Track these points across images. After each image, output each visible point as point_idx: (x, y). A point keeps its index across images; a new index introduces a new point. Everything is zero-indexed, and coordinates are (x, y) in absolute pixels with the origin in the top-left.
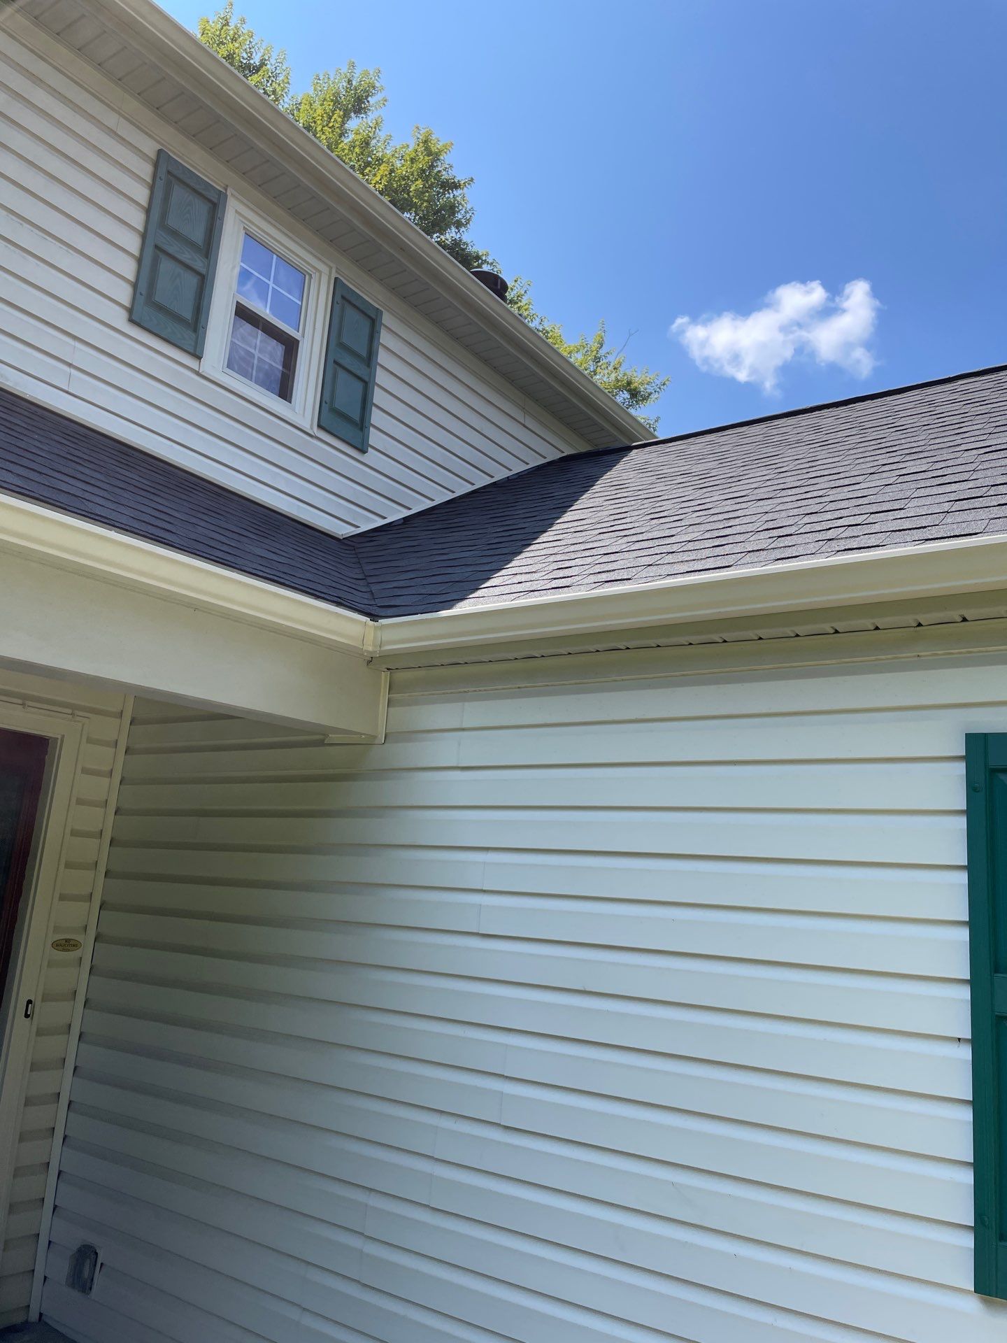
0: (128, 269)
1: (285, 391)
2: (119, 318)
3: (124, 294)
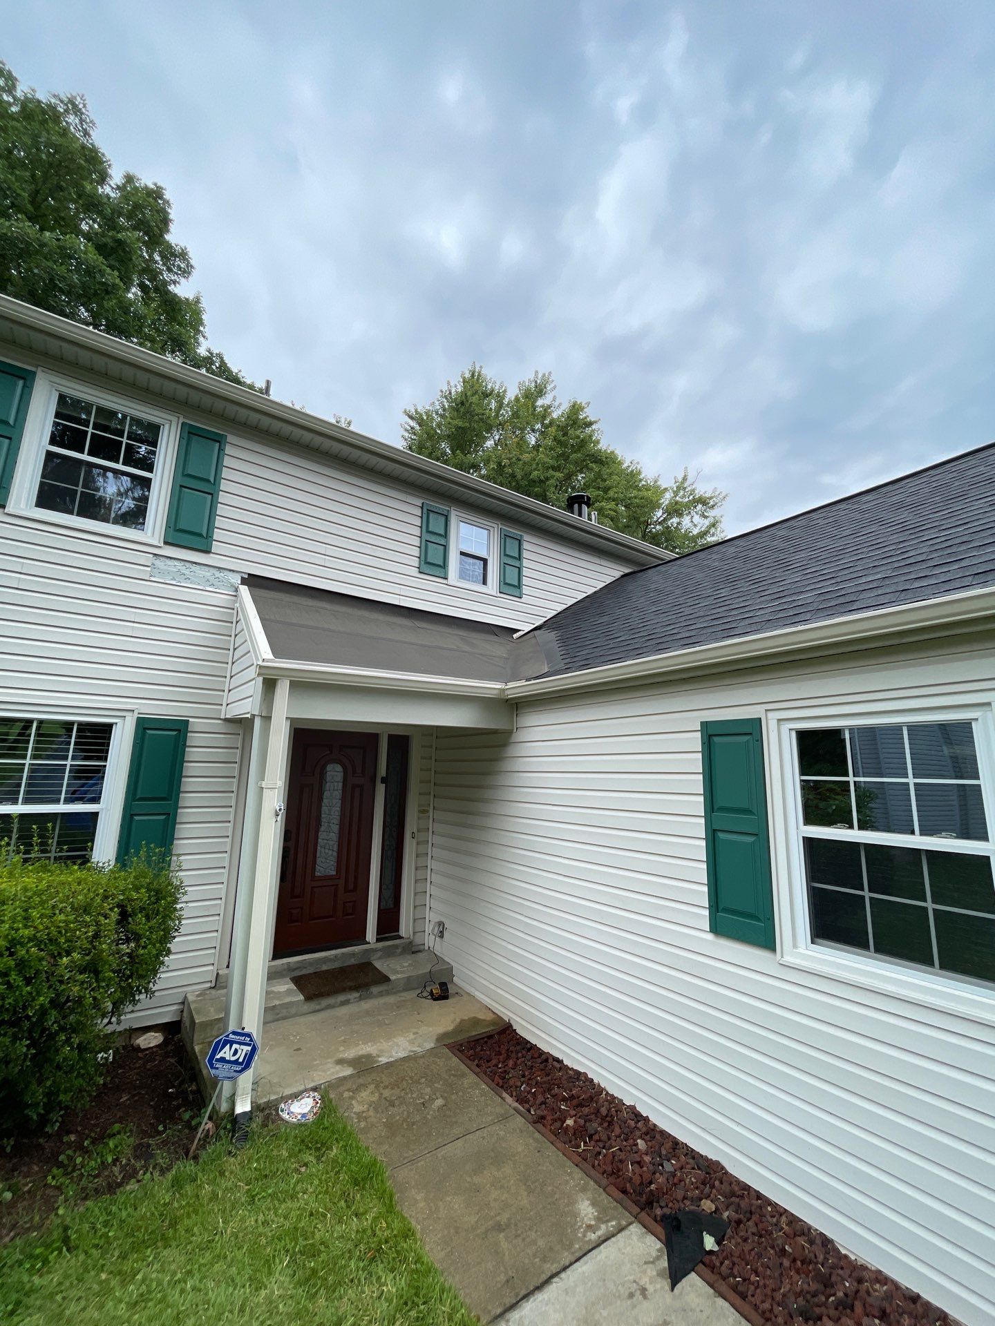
0: (416, 552)
1: (485, 582)
2: (415, 572)
3: (416, 562)
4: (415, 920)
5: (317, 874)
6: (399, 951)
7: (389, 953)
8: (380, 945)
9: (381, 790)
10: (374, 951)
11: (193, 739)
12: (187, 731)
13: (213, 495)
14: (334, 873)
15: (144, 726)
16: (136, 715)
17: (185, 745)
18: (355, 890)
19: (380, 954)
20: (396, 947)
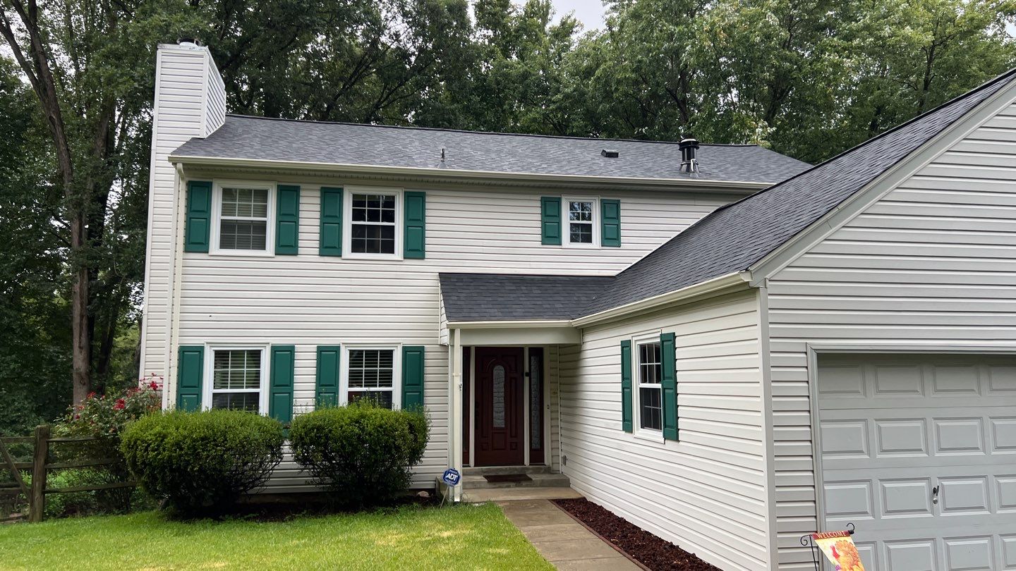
0: (539, 231)
2: (540, 244)
3: (539, 238)
4: (552, 456)
5: (495, 426)
6: (542, 471)
7: (537, 472)
8: (531, 467)
9: (527, 379)
10: (527, 469)
11: (427, 355)
12: (424, 352)
13: (423, 228)
14: (504, 426)
15: (406, 350)
16: (402, 345)
17: (424, 359)
18: (516, 437)
19: (531, 471)
20: (541, 469)
